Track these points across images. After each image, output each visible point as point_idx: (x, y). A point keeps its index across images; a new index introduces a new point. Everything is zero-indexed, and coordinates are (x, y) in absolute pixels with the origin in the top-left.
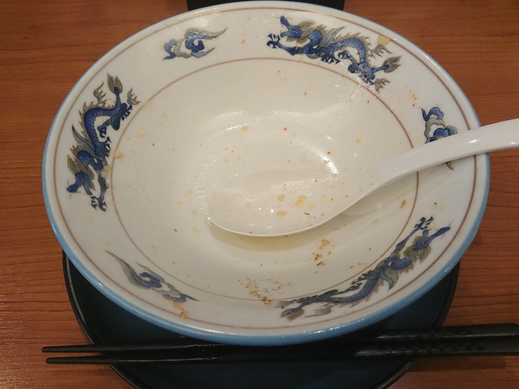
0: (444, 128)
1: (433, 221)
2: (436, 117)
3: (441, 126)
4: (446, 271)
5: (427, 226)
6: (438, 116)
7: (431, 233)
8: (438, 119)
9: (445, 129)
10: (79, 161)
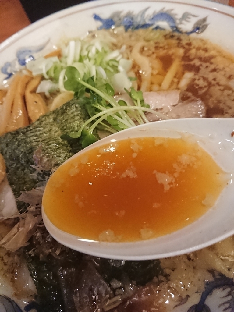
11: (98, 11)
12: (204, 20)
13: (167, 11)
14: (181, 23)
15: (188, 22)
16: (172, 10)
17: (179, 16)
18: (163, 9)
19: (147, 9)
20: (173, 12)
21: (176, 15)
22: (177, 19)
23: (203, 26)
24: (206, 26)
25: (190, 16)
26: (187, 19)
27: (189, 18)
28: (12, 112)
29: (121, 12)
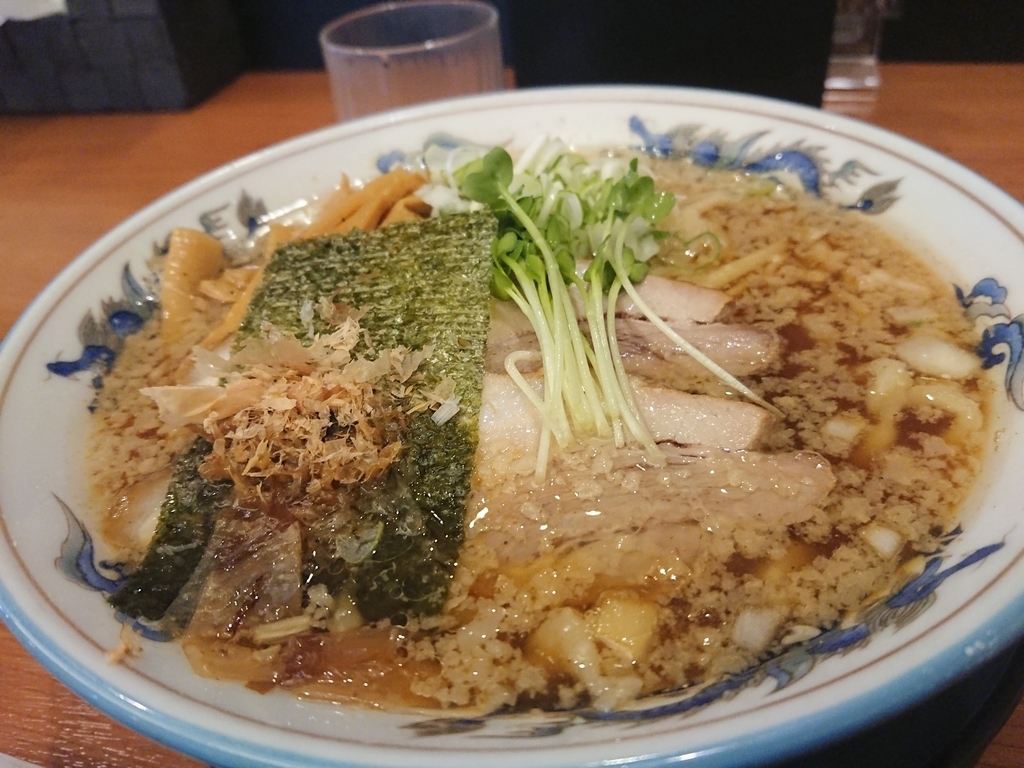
0: (1007, 322)
1: (961, 536)
2: (989, 300)
3: (1001, 320)
4: (970, 651)
5: (942, 547)
6: (993, 297)
7: (946, 565)
8: (994, 303)
9: (1012, 323)
10: (108, 327)
11: (645, 112)
12: (891, 187)
13: (809, 148)
14: (832, 184)
15: (850, 183)
16: (821, 148)
17: (834, 166)
18: (799, 143)
19: (761, 134)
20: (822, 154)
21: (827, 161)
22: (825, 172)
23: (884, 201)
24: (892, 201)
25: (858, 171)
26: (851, 178)
27: (857, 176)
28: (344, 220)
29: (697, 127)
